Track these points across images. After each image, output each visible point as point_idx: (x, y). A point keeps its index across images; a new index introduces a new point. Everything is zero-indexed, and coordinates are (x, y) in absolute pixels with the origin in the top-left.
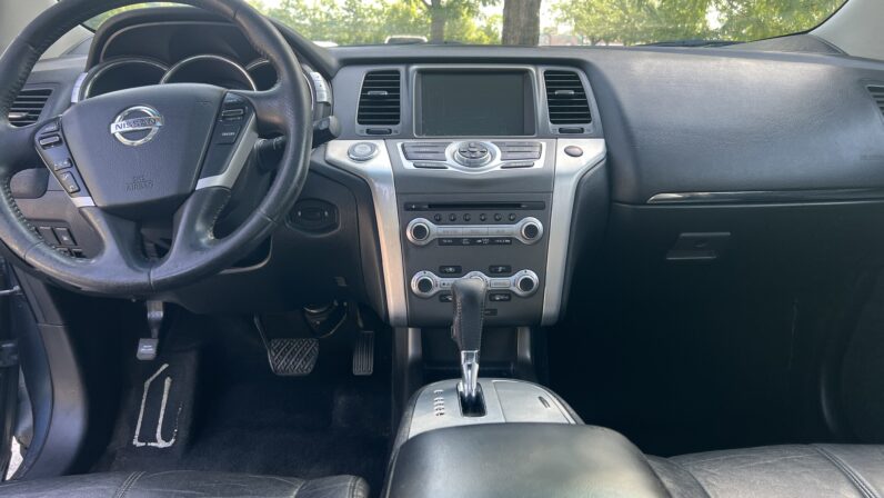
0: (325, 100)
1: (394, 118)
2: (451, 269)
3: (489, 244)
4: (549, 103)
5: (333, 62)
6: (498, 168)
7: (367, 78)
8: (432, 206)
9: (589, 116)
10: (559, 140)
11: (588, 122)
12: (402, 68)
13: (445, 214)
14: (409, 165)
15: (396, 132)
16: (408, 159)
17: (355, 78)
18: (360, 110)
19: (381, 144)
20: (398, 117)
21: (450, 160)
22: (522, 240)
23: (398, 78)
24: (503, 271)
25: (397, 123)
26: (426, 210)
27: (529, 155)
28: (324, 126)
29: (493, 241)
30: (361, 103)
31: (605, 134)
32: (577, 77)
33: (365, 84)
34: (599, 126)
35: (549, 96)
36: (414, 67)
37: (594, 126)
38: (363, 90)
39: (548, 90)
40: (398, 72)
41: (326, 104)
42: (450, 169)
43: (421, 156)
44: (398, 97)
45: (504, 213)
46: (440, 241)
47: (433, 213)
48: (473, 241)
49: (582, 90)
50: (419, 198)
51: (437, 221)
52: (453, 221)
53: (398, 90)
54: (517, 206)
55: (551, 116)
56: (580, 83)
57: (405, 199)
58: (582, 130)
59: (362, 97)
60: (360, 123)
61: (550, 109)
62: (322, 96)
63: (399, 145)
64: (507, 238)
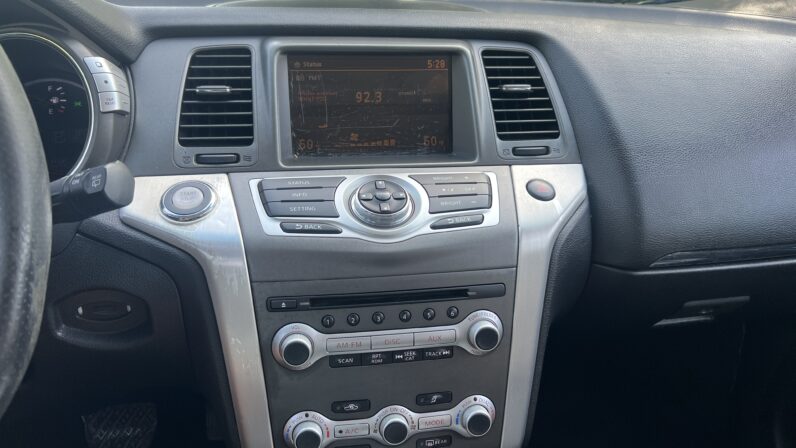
0: (117, 107)
1: (243, 133)
2: (351, 406)
3: (416, 359)
4: (495, 105)
5: (132, 33)
6: (427, 229)
7: (194, 61)
8: (318, 302)
9: (555, 126)
10: (514, 167)
11: (556, 136)
12: (253, 44)
13: (339, 314)
14: (272, 227)
15: (248, 158)
16: (271, 214)
17: (171, 63)
18: (183, 119)
19: (220, 184)
20: (250, 131)
21: (344, 216)
22: (469, 349)
23: (248, 61)
24: (439, 401)
25: (249, 142)
26: (305, 309)
27: (473, 201)
28: (94, 185)
29: (421, 354)
30: (185, 107)
31: (581, 156)
32: (531, 61)
33: (191, 72)
34: (572, 142)
35: (493, 94)
36: (275, 44)
37: (565, 143)
38: (189, 84)
39: (491, 83)
40: (247, 51)
41: (120, 113)
42: (346, 233)
43: (294, 208)
44: (249, 95)
45: (440, 307)
46: (333, 361)
47: (319, 314)
48: (389, 357)
49: (540, 82)
50: (292, 289)
51: (326, 327)
52: (353, 326)
53: (249, 84)
54: (460, 293)
55: (500, 127)
56: (536, 72)
57: (268, 291)
58: (547, 150)
59: (186, 96)
60: (183, 143)
61: (497, 116)
62: (110, 101)
63: (254, 184)
64: (447, 348)
